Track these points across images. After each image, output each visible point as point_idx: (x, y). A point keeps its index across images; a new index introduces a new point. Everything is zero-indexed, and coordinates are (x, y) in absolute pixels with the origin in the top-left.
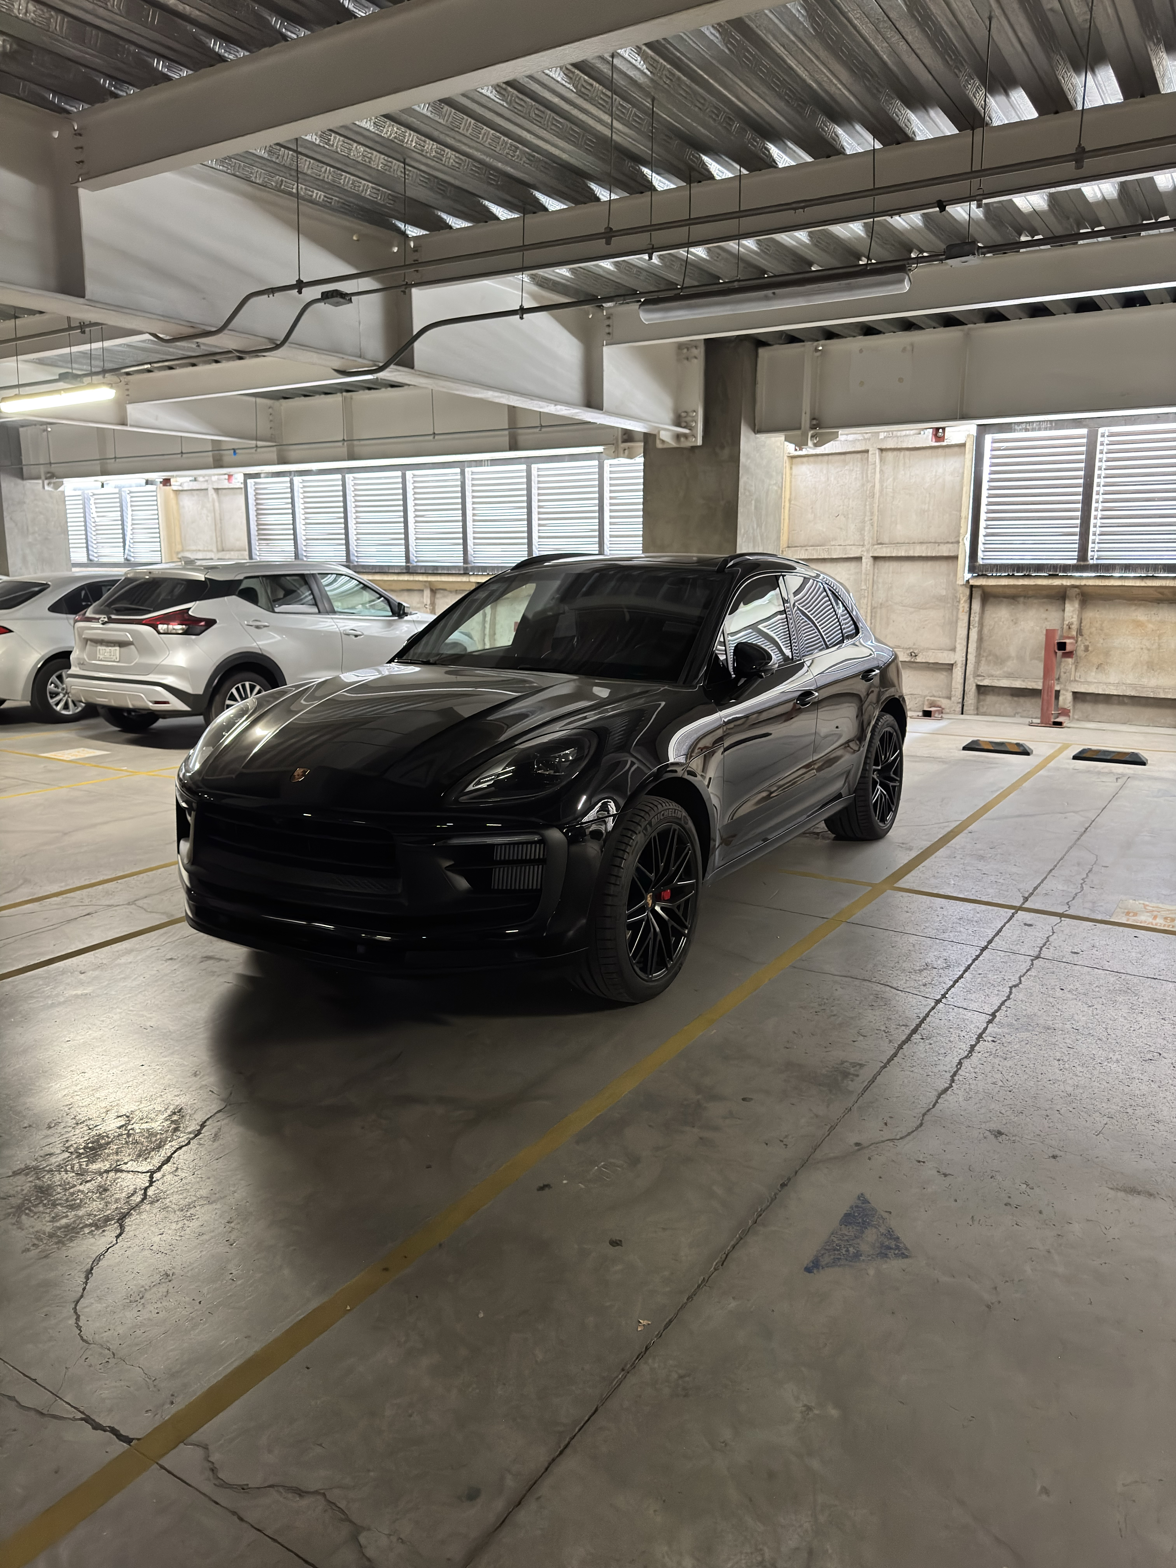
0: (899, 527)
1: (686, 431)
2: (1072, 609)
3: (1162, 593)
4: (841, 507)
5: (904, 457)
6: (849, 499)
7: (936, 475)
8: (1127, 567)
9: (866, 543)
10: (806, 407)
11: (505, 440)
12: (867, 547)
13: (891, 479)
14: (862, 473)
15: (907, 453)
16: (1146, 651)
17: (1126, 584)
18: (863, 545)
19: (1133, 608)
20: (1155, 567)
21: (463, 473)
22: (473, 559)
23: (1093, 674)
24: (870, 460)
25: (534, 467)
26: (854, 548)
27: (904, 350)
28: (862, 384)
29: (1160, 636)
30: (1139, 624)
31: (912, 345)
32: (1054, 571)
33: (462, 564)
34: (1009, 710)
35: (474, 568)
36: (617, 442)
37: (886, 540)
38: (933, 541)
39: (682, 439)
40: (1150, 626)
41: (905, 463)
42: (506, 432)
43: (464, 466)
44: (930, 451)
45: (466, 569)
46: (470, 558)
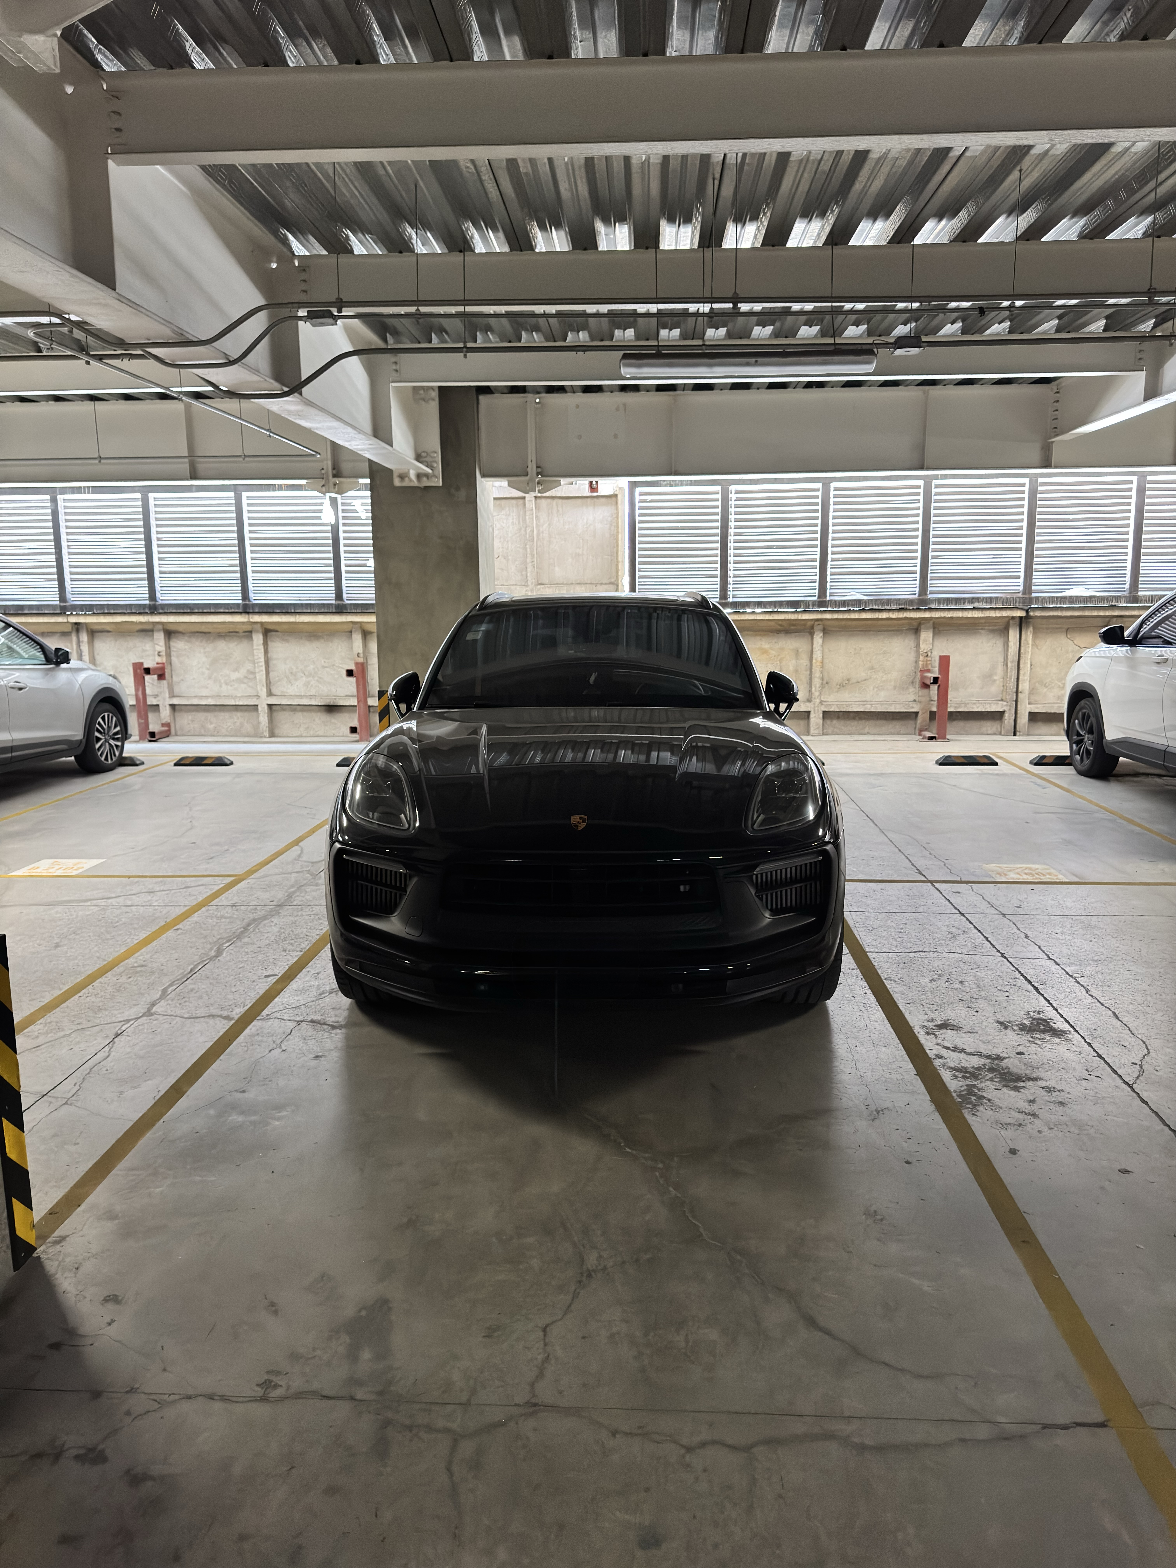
0: (557, 569)
1: (429, 471)
3: (781, 625)
4: (501, 550)
5: (557, 505)
6: (508, 541)
7: (587, 523)
8: (759, 604)
9: (529, 583)
10: (531, 456)
11: (185, 467)
12: (531, 586)
13: (546, 525)
14: (519, 518)
15: (560, 501)
17: (758, 618)
18: (527, 586)
19: (759, 638)
20: (781, 604)
21: (54, 500)
22: (71, 596)
24: (527, 505)
25: (151, 496)
26: (518, 588)
27: (618, 409)
28: (580, 437)
29: (781, 661)
31: (625, 405)
33: (58, 603)
35: (74, 607)
36: (328, 476)
37: (546, 581)
38: (589, 582)
39: (425, 479)
40: (773, 652)
41: (558, 511)
42: (186, 460)
43: (55, 492)
44: (580, 500)
45: (62, 608)
46: (69, 596)
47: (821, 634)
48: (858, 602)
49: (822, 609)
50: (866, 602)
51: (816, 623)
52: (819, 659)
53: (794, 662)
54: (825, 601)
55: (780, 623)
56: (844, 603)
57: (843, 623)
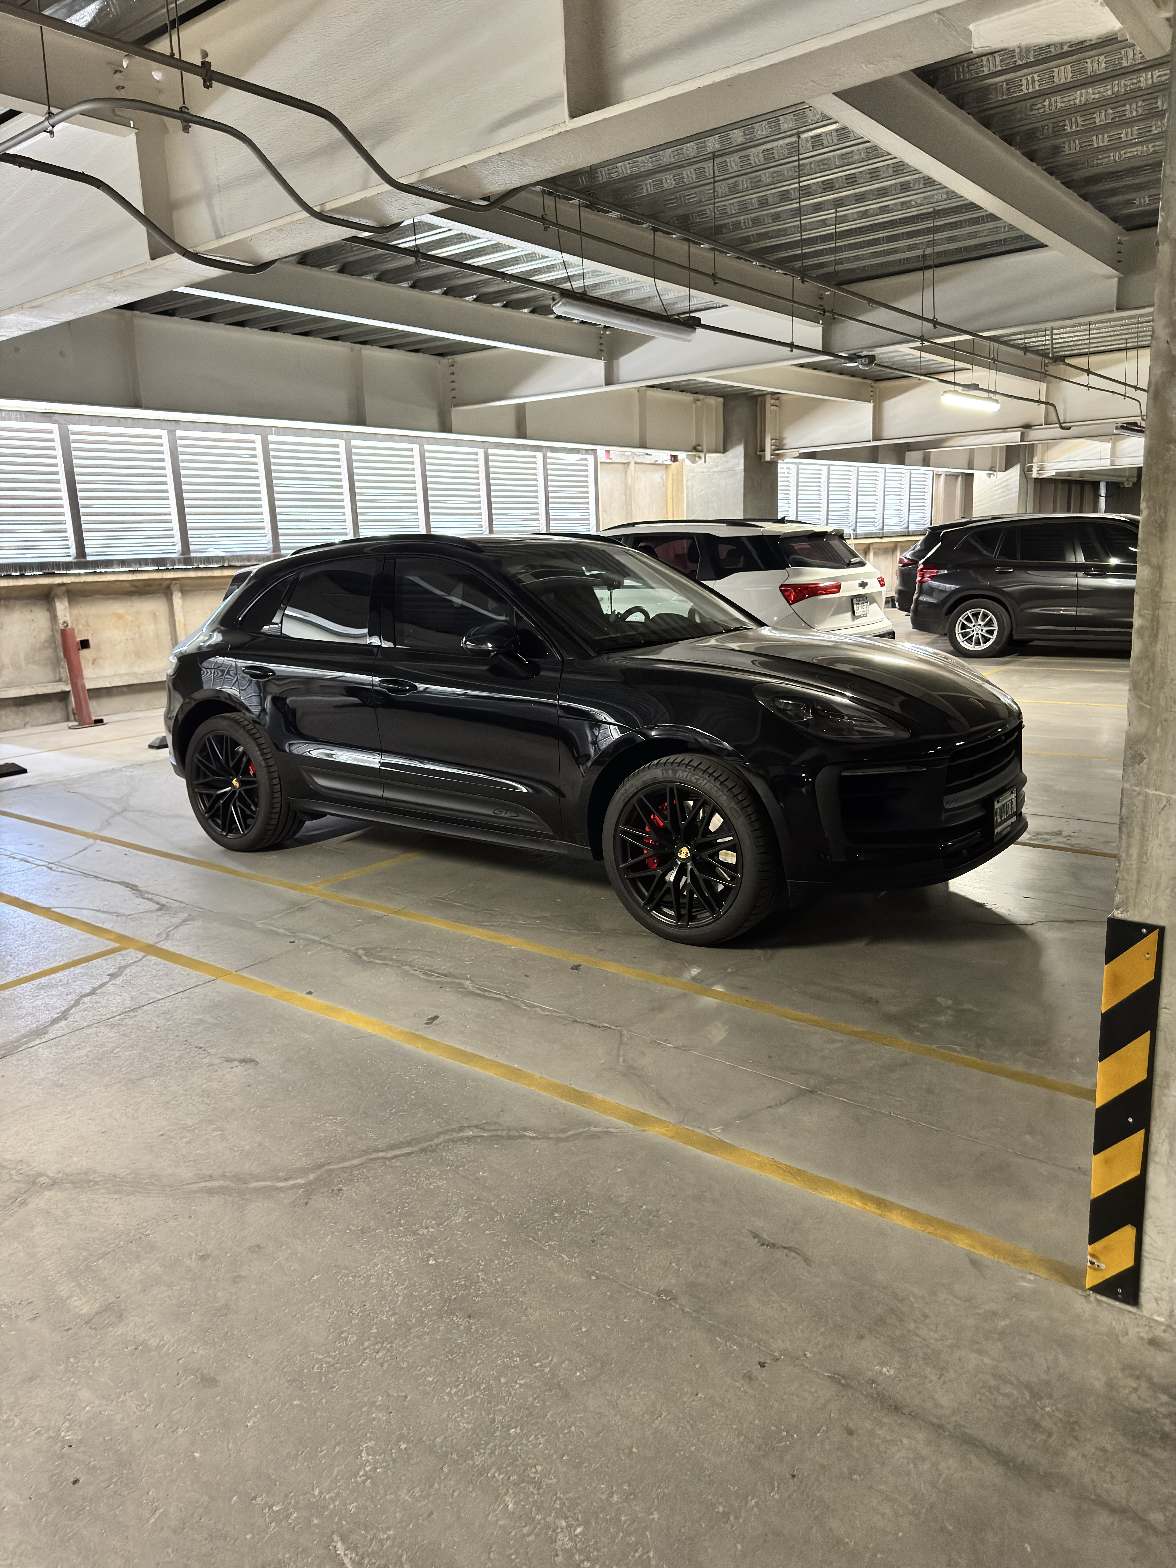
2: (63, 607)
3: (135, 586)
16: (130, 641)
19: (111, 602)
20: (140, 562)
23: (91, 670)
29: (138, 626)
30: (120, 617)
32: (47, 569)
34: (19, 721)
47: (180, 595)
48: (221, 559)
49: (188, 567)
50: (228, 559)
51: (174, 582)
52: (182, 622)
53: (153, 626)
54: (190, 558)
55: (134, 583)
56: (208, 560)
57: (199, 582)
